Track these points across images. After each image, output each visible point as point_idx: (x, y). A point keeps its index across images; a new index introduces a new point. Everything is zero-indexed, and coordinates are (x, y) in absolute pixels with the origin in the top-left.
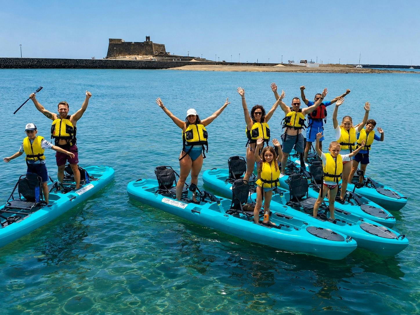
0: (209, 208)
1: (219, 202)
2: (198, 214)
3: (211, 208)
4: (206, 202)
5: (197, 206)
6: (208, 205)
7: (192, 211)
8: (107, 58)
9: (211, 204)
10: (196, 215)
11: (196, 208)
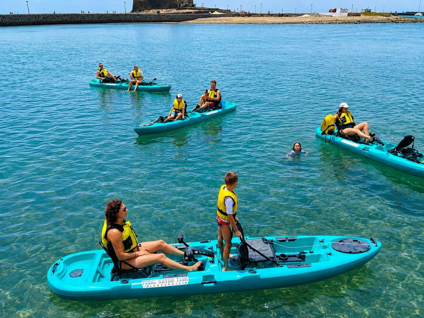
0: (376, 148)
1: (383, 145)
2: (367, 151)
3: (377, 148)
4: (374, 144)
5: (367, 146)
6: (375, 146)
7: (363, 149)
8: (133, 11)
9: (377, 146)
10: (366, 153)
11: (365, 148)
